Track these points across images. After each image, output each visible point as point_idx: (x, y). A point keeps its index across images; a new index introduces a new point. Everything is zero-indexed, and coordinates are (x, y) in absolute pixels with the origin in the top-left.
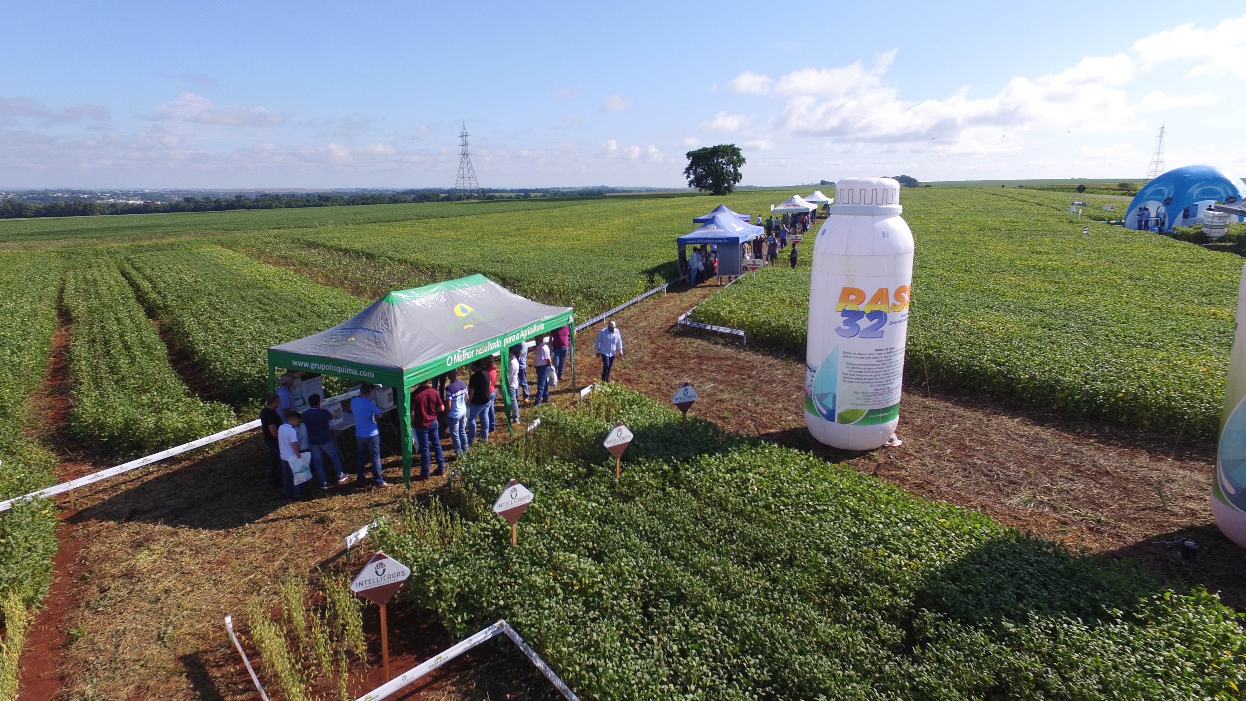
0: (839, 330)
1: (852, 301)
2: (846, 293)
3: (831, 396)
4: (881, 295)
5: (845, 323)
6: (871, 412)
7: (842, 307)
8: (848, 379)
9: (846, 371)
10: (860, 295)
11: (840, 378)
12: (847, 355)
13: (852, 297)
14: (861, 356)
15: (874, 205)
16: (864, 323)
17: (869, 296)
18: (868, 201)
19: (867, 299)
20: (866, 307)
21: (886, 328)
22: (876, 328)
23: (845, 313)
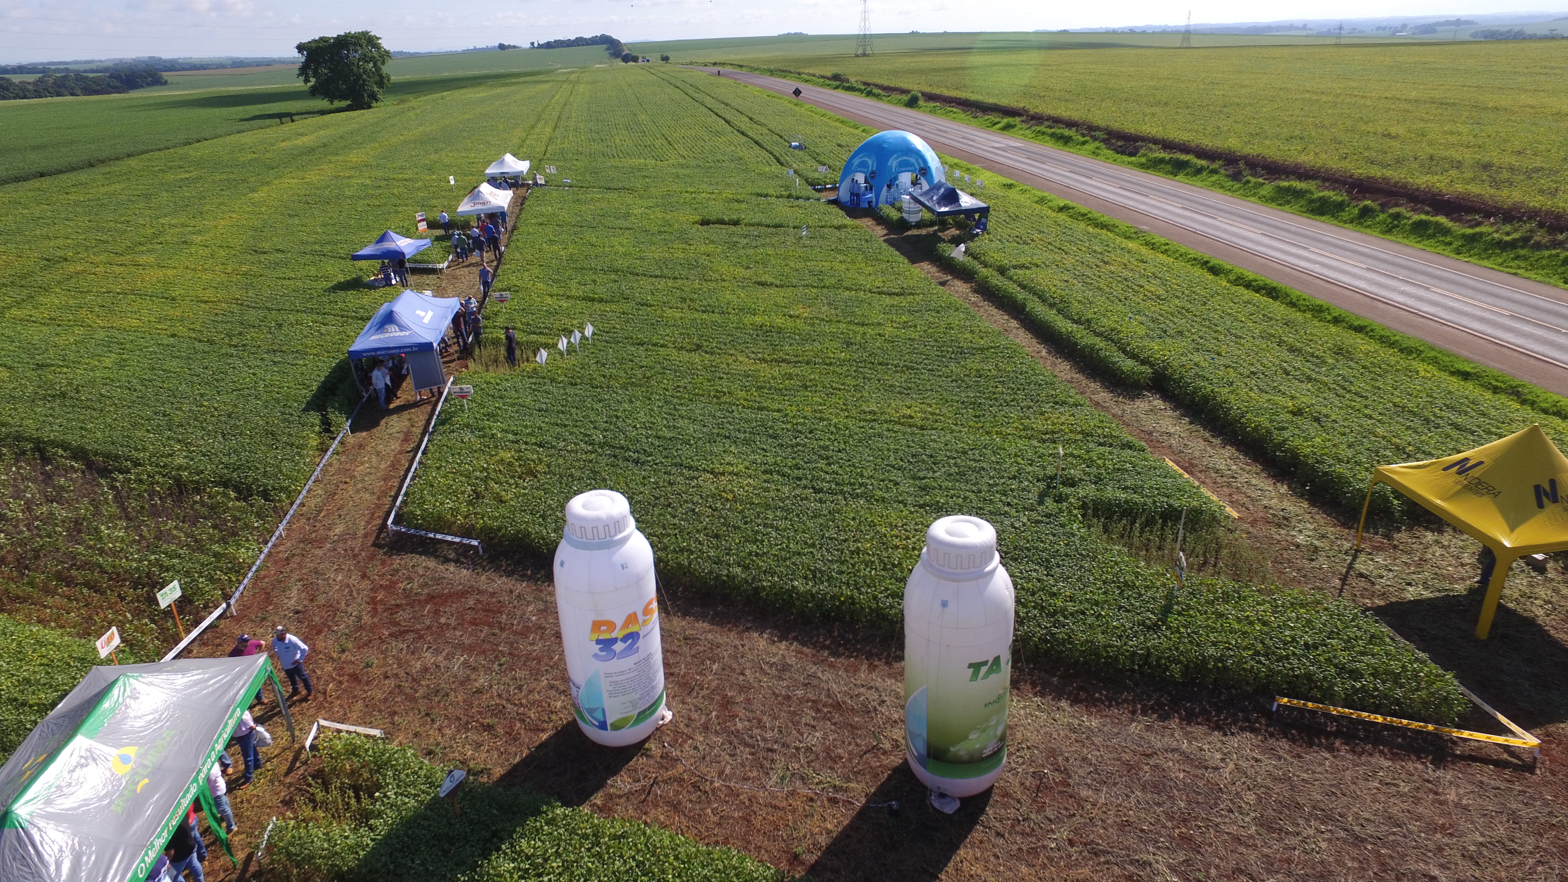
0: (596, 656)
1: (604, 632)
2: (597, 625)
3: (600, 711)
4: (632, 619)
5: (601, 650)
6: (639, 714)
7: (595, 637)
8: (612, 694)
9: (611, 688)
10: (611, 625)
11: (605, 695)
12: (607, 675)
13: (603, 628)
14: (622, 673)
15: (608, 538)
16: (619, 647)
17: (619, 623)
18: (602, 535)
19: (618, 627)
20: (618, 634)
21: (640, 643)
22: (630, 647)
23: (598, 642)
